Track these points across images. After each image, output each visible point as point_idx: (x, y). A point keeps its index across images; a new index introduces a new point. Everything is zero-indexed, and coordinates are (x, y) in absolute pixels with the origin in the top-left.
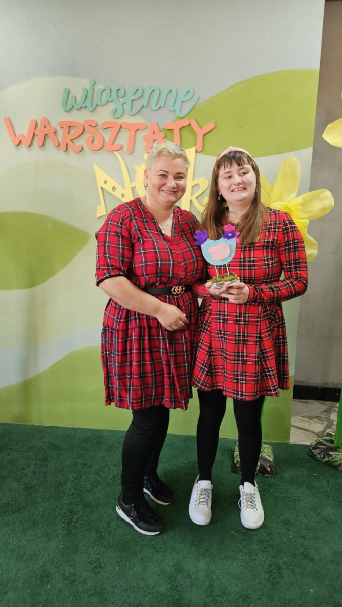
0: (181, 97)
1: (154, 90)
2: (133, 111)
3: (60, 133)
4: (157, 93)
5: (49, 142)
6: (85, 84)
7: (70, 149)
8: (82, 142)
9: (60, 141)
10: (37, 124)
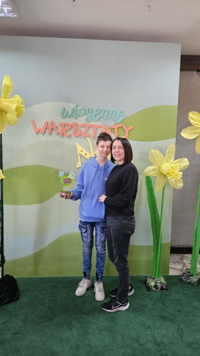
0: (118, 114)
1: (106, 110)
2: (96, 119)
3: (60, 128)
4: (107, 112)
5: (54, 132)
6: (73, 106)
7: (64, 136)
8: (70, 132)
9: (60, 132)
10: (48, 123)
